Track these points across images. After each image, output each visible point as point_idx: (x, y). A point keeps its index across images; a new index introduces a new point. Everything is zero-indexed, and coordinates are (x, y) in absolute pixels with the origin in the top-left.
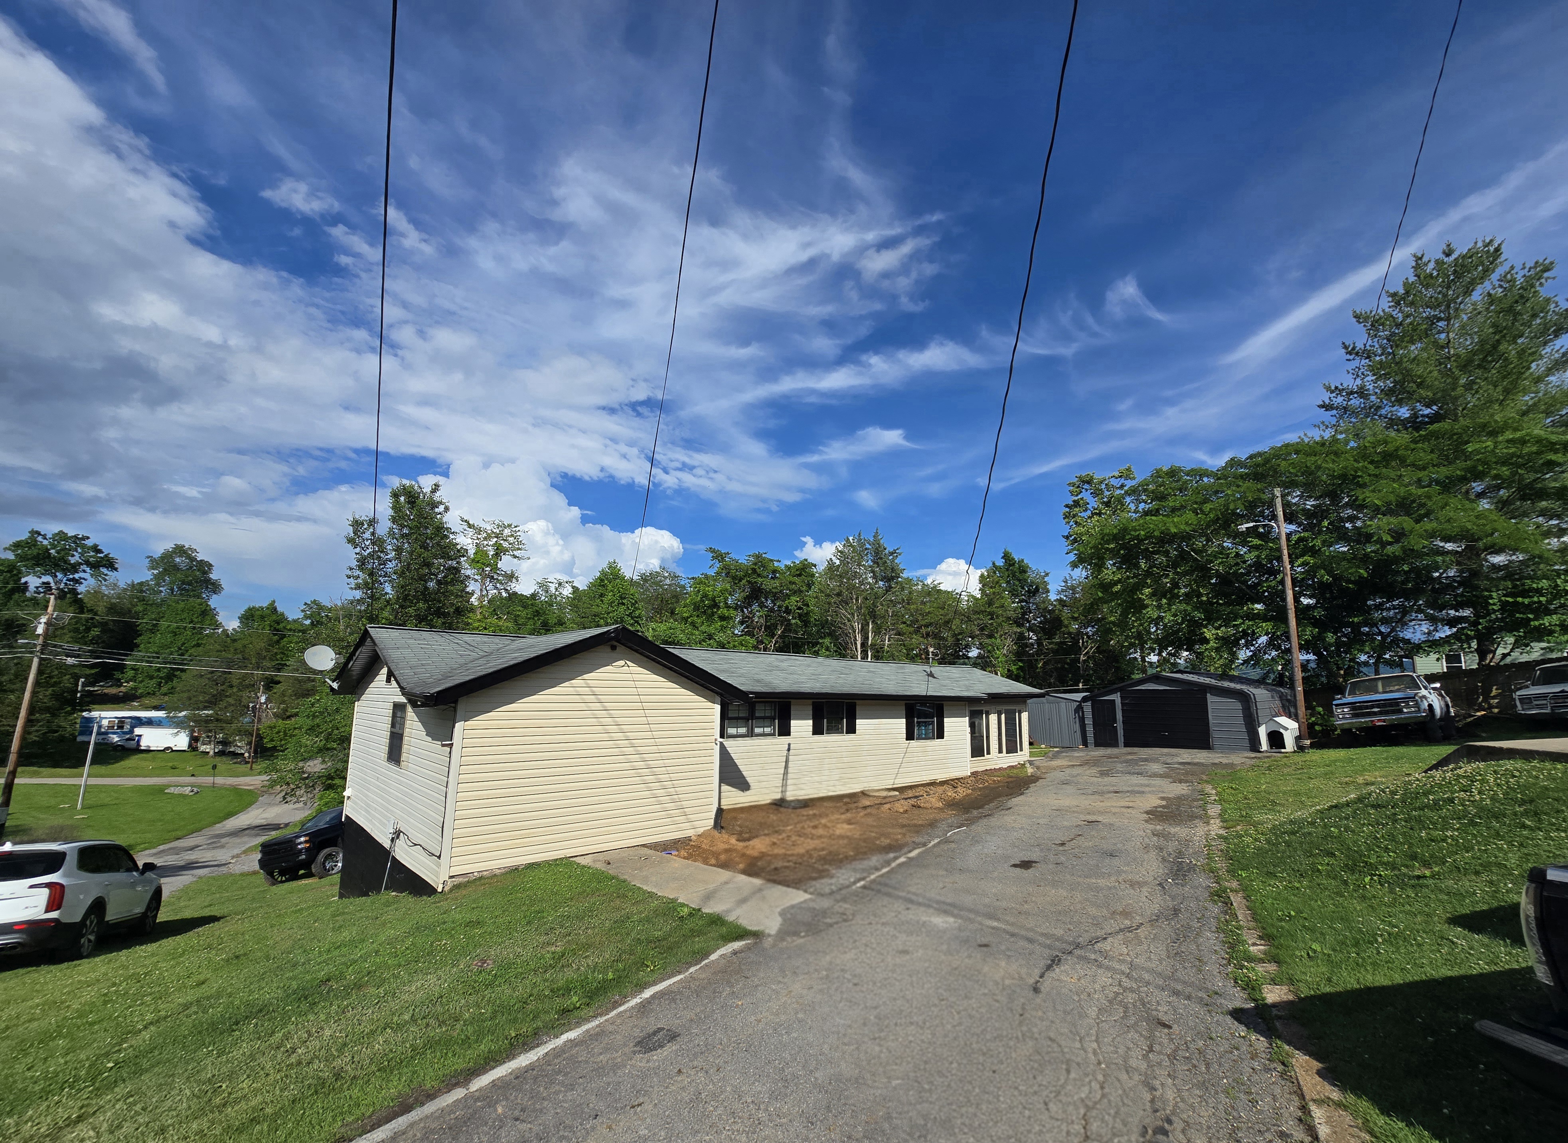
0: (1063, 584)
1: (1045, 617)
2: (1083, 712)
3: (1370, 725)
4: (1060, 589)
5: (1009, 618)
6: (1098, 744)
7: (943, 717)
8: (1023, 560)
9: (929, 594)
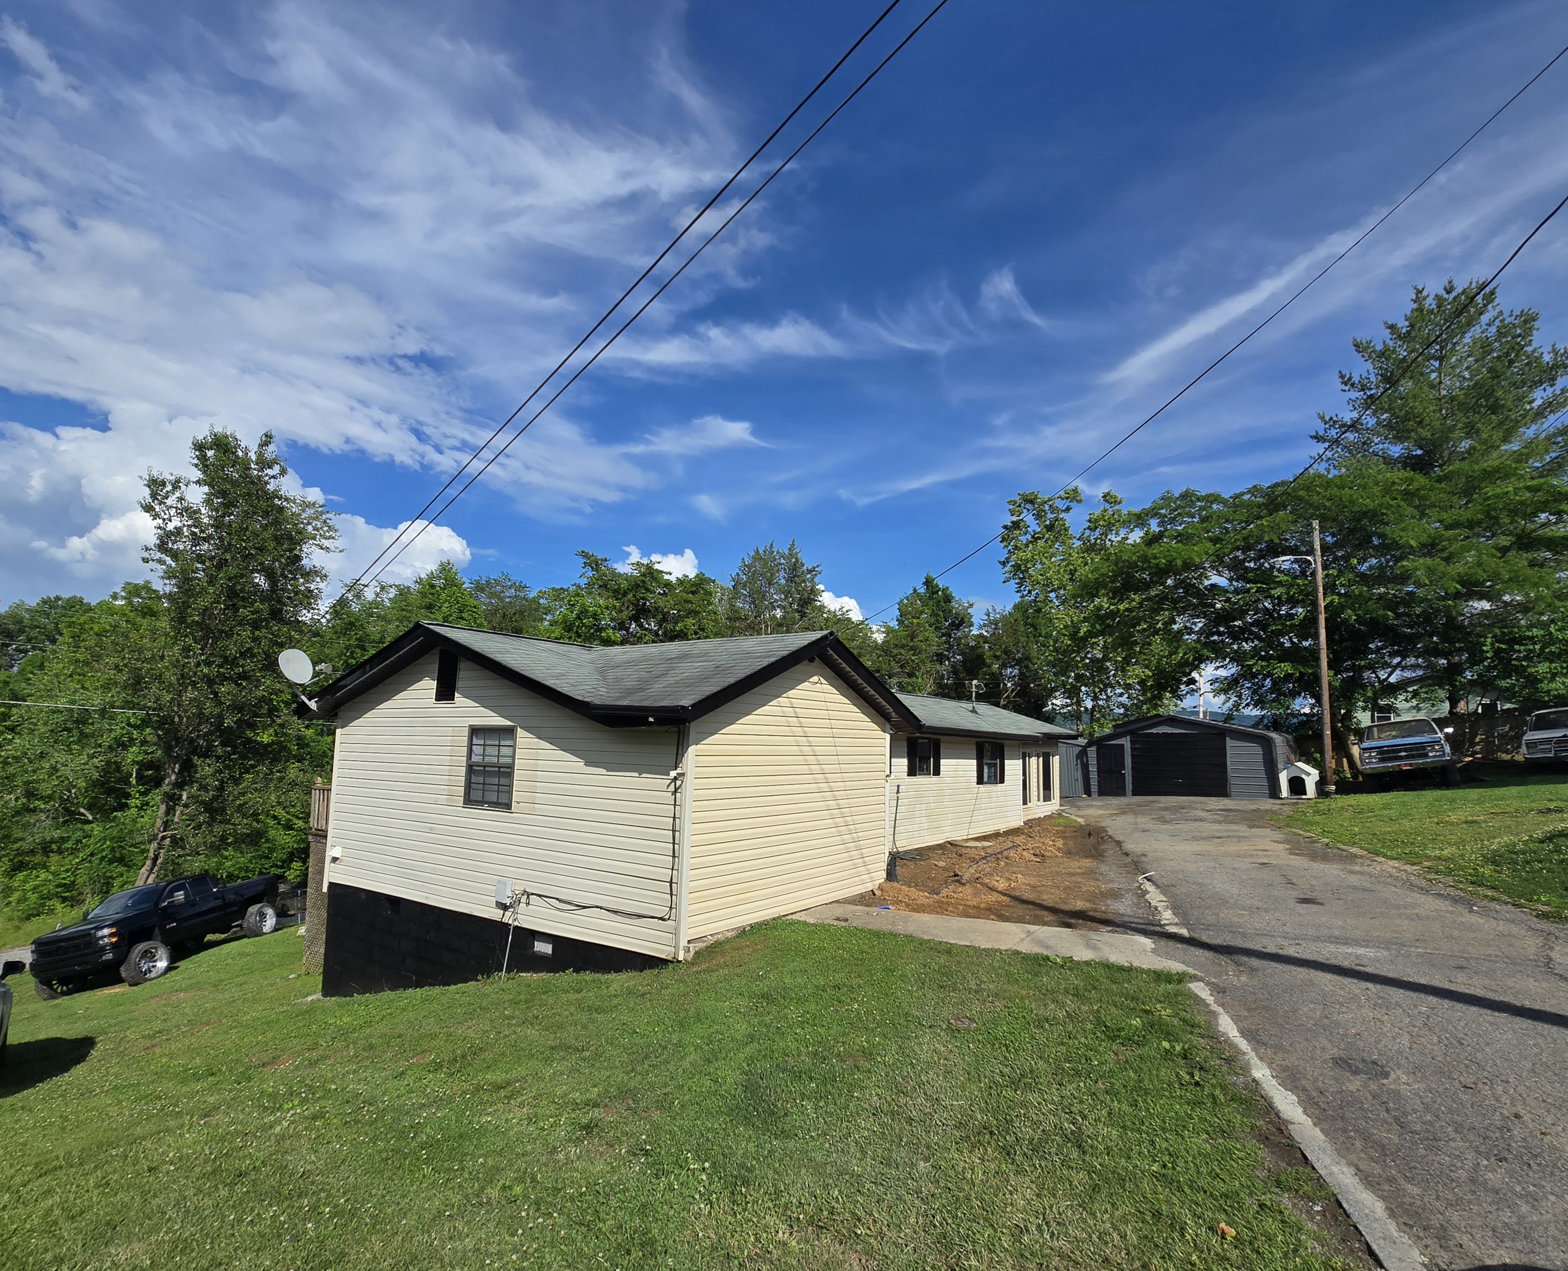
0: (986, 618)
1: (965, 655)
2: (1087, 758)
3: (1397, 769)
4: (982, 622)
5: (933, 654)
6: (1103, 792)
8: (947, 588)
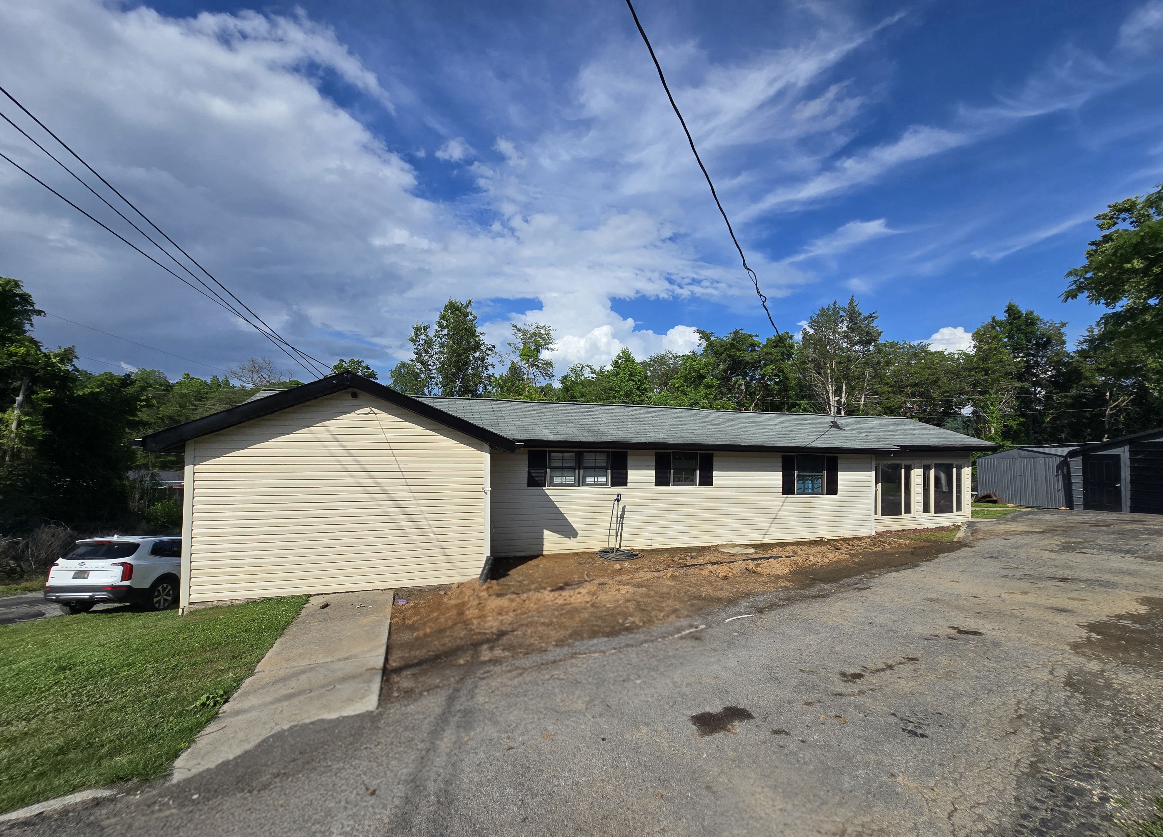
0: (1088, 334)
1: (1058, 370)
2: (1069, 469)
4: (1082, 339)
5: (1007, 374)
6: (1089, 505)
7: (837, 471)
8: (1032, 313)
9: (915, 355)
